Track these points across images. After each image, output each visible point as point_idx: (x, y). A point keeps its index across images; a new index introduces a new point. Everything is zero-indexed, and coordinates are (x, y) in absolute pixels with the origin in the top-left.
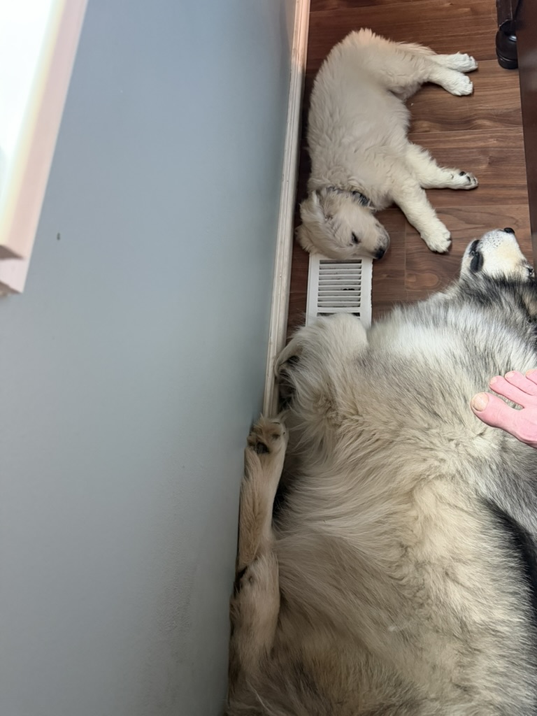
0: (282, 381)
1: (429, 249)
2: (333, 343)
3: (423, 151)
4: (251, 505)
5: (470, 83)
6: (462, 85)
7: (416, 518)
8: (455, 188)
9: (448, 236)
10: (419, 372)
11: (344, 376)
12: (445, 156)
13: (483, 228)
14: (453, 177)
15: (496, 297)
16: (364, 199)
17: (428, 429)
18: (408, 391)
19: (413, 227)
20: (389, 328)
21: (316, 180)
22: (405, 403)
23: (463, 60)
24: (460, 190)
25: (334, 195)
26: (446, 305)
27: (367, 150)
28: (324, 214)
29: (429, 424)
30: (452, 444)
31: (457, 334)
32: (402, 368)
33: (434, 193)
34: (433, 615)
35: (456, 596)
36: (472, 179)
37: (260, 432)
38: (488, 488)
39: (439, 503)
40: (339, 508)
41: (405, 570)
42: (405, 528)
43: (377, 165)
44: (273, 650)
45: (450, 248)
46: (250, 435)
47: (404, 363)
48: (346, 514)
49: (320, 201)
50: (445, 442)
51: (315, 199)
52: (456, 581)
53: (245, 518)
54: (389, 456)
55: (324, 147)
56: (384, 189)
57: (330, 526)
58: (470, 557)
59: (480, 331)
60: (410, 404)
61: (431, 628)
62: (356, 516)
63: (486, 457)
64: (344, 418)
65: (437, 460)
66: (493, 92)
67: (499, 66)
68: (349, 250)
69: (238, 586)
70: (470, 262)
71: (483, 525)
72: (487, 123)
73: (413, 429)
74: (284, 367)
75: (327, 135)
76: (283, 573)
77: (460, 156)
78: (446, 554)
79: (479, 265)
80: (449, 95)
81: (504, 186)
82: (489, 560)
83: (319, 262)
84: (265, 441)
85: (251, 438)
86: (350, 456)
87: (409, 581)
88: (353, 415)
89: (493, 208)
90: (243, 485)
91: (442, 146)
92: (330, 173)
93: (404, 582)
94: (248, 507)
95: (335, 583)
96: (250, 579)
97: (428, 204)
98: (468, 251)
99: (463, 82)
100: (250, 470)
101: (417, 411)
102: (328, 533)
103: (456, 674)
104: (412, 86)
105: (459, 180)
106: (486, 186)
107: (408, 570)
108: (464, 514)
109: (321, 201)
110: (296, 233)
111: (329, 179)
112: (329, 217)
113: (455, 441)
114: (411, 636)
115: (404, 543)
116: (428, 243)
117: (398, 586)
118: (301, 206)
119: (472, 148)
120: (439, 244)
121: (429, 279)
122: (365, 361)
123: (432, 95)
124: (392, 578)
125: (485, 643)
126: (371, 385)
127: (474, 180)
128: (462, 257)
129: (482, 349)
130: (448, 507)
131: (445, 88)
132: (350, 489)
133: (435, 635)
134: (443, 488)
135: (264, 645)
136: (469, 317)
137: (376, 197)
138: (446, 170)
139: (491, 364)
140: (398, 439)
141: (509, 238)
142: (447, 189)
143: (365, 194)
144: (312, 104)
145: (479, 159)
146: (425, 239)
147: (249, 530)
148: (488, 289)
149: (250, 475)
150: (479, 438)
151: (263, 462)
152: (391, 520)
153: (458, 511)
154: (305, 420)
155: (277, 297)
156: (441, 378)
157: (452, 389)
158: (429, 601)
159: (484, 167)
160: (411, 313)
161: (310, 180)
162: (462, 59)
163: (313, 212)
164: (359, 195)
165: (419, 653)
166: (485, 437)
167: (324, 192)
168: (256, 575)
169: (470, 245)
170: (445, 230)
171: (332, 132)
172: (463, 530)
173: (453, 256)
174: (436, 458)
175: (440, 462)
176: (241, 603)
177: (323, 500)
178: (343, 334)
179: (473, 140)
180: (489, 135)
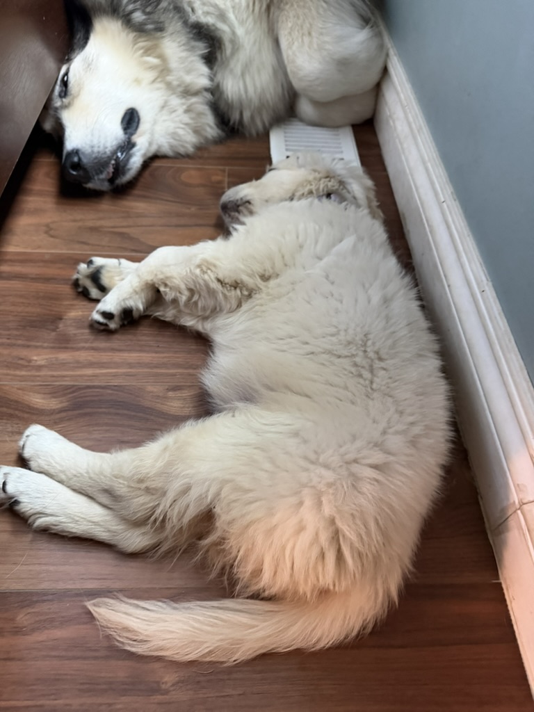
72: (38, 400)
79: (127, 117)
179: (80, 365)
180: (42, 373)
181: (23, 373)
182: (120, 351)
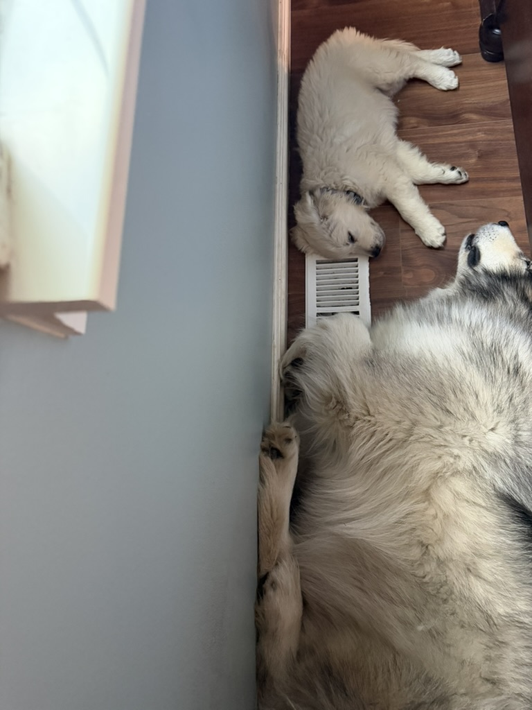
0: (288, 384)
1: (424, 244)
2: (338, 344)
3: (413, 147)
4: (269, 511)
5: (455, 78)
6: (448, 80)
7: (435, 517)
8: (446, 183)
9: (443, 231)
10: (429, 371)
11: (353, 377)
12: (434, 151)
13: (476, 221)
14: (444, 172)
15: (499, 291)
16: (358, 198)
17: (441, 427)
18: (420, 390)
19: (406, 223)
20: (392, 326)
21: (309, 180)
22: (418, 402)
23: (448, 55)
24: (452, 185)
25: (328, 195)
26: (449, 301)
27: (358, 149)
28: (319, 215)
29: (441, 422)
30: (466, 440)
31: (462, 330)
32: (410, 367)
33: (426, 188)
34: (458, 610)
35: (480, 591)
36: (463, 174)
37: (272, 437)
38: (504, 483)
39: (457, 501)
40: (357, 509)
41: (427, 568)
42: (425, 527)
43: (370, 164)
44: (298, 653)
45: (445, 242)
46: (263, 441)
47: (413, 363)
48: (364, 516)
49: (314, 201)
50: (459, 439)
51: (309, 200)
52: (478, 576)
53: (264, 524)
54: (405, 455)
55: (315, 147)
56: (377, 187)
57: (351, 528)
58: (491, 552)
59: (485, 327)
60: (422, 403)
61: (456, 623)
62: (375, 518)
63: (501, 452)
64: (357, 419)
65: (452, 457)
66: (478, 86)
67: (482, 59)
68: (347, 250)
69: (260, 592)
70: (467, 256)
71: (501, 519)
72: (474, 117)
73: (427, 427)
74: (289, 369)
75: (318, 135)
76: (305, 577)
77: (448, 150)
78: (468, 551)
79: (477, 260)
80: (436, 90)
81: (494, 179)
82: (508, 552)
83: (315, 262)
84: (278, 446)
85: (264, 444)
86: (363, 457)
87: (432, 578)
88: (365, 416)
89: (484, 201)
90: (259, 490)
91: (431, 141)
92: (322, 174)
93: (426, 579)
94: (266, 513)
95: (358, 584)
96: (272, 585)
97: (421, 200)
98: (463, 245)
99: (448, 77)
100: (266, 475)
101: (428, 408)
102: (349, 535)
103: (485, 669)
104: (398, 83)
105: (451, 175)
106: (477, 180)
107: (431, 568)
108: (482, 510)
109: (316, 202)
110: (291, 234)
111: (322, 179)
112: (324, 217)
113: (468, 438)
114: (438, 633)
115: (425, 542)
116: (423, 239)
117: (421, 584)
118: (295, 207)
119: (461, 143)
120: (434, 239)
121: (427, 275)
122: (373, 361)
123: (418, 90)
124: (416, 576)
125: (511, 635)
126: (382, 385)
127: (465, 174)
128: (458, 251)
129: (489, 344)
130: (465, 504)
131: (431, 83)
132: (368, 490)
133: (462, 630)
134: (460, 485)
135: (290, 649)
136: (473, 313)
137: (370, 195)
138: (437, 165)
139: (500, 359)
140: (412, 438)
141: (504, 231)
142: (438, 185)
143: (359, 193)
144: (300, 105)
145: (467, 153)
146: (420, 235)
147: (269, 536)
148: (489, 284)
149: (266, 480)
150: (491, 432)
151: (277, 467)
152: (410, 519)
153: (478, 508)
154: (316, 423)
155: (278, 299)
156: (452, 376)
157: (463, 386)
158: (453, 596)
159: (473, 161)
160: (414, 311)
161: (303, 180)
162: (447, 53)
163: (308, 213)
164: (352, 194)
165: (447, 650)
166: (496, 431)
167: (317, 193)
168: (278, 579)
169: (465, 240)
170: (439, 226)
171: (323, 132)
172: (483, 526)
173: (448, 250)
174: (451, 455)
175: (455, 459)
176: (266, 609)
177: (341, 503)
178: (347, 334)
179: (462, 134)
180: (477, 128)
181: (485, 127)
182: (444, 143)
